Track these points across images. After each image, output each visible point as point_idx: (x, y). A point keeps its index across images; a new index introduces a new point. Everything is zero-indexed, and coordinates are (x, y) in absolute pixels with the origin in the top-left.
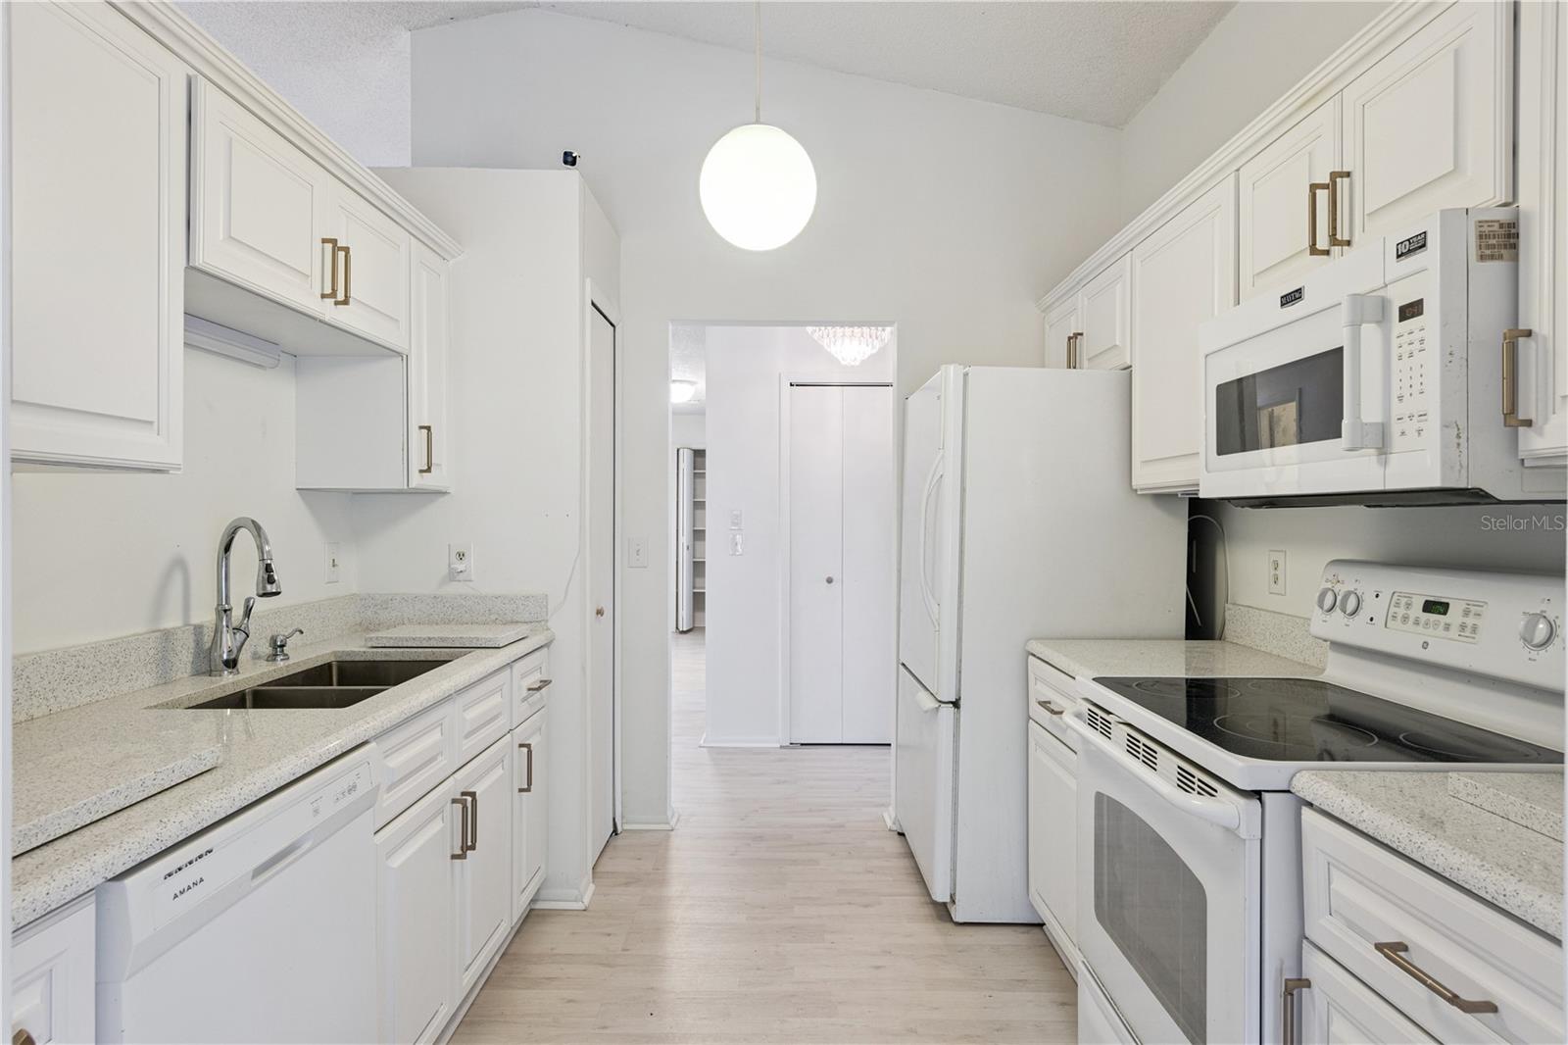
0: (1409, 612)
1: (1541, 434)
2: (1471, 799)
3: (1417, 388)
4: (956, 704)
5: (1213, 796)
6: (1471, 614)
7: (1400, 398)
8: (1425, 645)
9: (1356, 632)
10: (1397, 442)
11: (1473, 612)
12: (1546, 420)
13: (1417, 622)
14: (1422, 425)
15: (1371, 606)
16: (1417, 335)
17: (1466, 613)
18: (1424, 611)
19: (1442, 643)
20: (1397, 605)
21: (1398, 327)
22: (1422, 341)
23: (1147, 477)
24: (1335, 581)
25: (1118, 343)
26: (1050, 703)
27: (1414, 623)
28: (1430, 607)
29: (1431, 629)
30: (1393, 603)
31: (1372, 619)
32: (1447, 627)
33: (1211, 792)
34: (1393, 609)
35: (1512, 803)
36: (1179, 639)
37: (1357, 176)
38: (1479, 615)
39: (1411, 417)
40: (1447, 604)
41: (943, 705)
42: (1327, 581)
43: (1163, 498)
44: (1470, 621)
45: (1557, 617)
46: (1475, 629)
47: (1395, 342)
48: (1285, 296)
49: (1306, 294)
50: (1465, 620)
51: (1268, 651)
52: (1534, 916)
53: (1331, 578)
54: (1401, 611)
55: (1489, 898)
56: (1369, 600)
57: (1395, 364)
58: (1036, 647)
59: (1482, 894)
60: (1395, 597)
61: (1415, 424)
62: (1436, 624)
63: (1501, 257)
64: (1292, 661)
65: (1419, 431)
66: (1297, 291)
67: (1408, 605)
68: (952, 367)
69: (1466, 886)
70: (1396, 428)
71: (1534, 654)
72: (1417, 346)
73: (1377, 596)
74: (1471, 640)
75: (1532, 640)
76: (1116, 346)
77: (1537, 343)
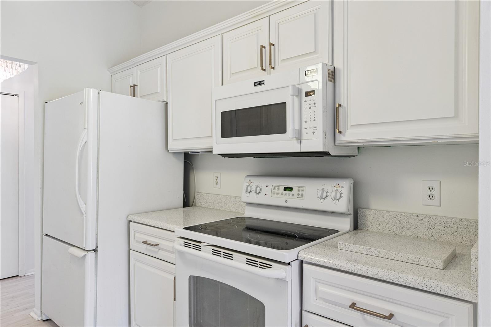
0: (279, 191)
1: (344, 136)
2: (347, 249)
3: (312, 119)
4: (95, 251)
5: (271, 268)
6: (301, 191)
7: (306, 122)
8: (286, 201)
9: (260, 199)
10: (304, 136)
11: (301, 190)
12: (345, 132)
13: (282, 194)
14: (314, 131)
15: (265, 190)
16: (312, 102)
17: (299, 190)
18: (284, 190)
19: (292, 200)
20: (274, 189)
21: (305, 98)
22: (314, 104)
23: (174, 146)
24: (250, 183)
25: (159, 91)
26: (147, 241)
27: (282, 195)
28: (285, 189)
29: (288, 196)
30: (273, 189)
31: (266, 194)
32: (293, 195)
33: (269, 267)
34: (273, 191)
35: (362, 248)
36: (182, 208)
37: (276, 46)
38: (303, 191)
39: (310, 128)
40: (292, 188)
41: (89, 252)
42: (247, 182)
43: (176, 154)
44: (300, 193)
45: (328, 190)
46: (302, 195)
47: (304, 104)
48: (257, 82)
49: (265, 82)
50: (299, 192)
51: (215, 208)
52: (409, 283)
53: (248, 181)
54: (276, 191)
55: (391, 281)
56: (264, 187)
57: (304, 111)
58: (131, 218)
59: (389, 280)
60: (273, 187)
61: (312, 130)
62: (289, 195)
63: (331, 81)
64: (225, 211)
65: (314, 133)
66: (262, 81)
67: (278, 189)
68: (92, 90)
69: (382, 279)
70: (304, 132)
71: (322, 201)
72: (313, 105)
73: (267, 187)
74: (302, 199)
75: (322, 197)
76: (158, 92)
77: (343, 108)
